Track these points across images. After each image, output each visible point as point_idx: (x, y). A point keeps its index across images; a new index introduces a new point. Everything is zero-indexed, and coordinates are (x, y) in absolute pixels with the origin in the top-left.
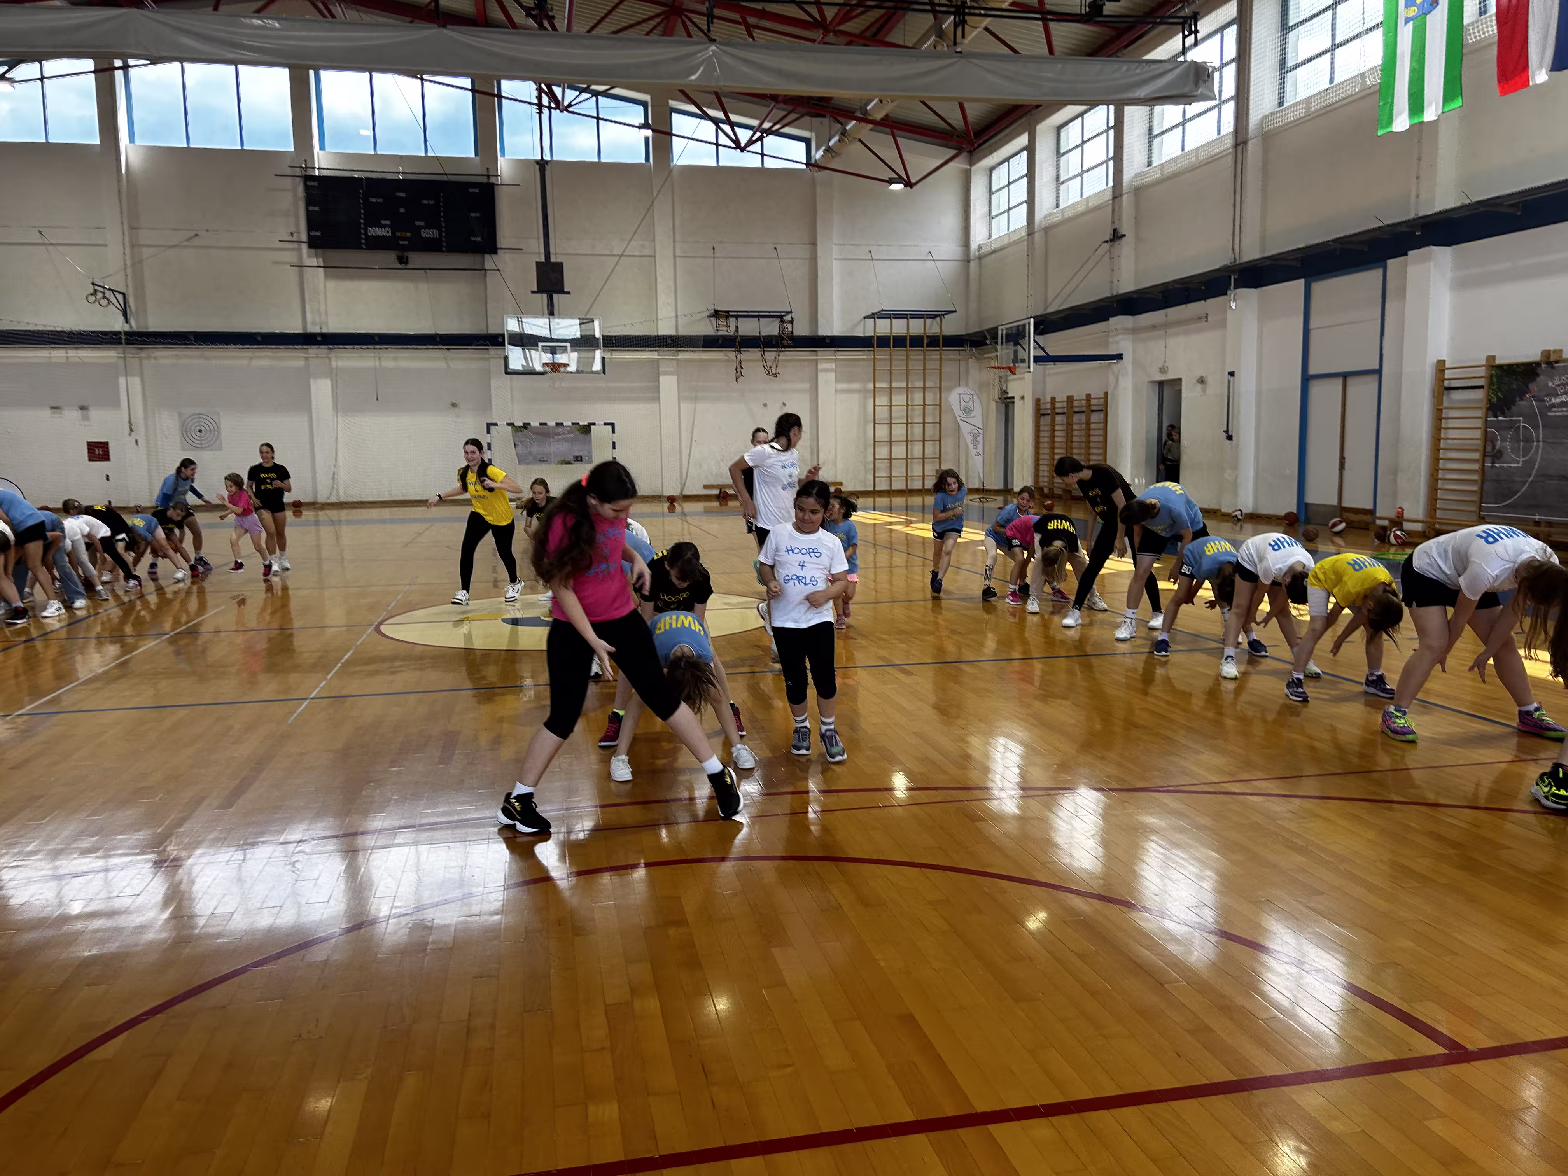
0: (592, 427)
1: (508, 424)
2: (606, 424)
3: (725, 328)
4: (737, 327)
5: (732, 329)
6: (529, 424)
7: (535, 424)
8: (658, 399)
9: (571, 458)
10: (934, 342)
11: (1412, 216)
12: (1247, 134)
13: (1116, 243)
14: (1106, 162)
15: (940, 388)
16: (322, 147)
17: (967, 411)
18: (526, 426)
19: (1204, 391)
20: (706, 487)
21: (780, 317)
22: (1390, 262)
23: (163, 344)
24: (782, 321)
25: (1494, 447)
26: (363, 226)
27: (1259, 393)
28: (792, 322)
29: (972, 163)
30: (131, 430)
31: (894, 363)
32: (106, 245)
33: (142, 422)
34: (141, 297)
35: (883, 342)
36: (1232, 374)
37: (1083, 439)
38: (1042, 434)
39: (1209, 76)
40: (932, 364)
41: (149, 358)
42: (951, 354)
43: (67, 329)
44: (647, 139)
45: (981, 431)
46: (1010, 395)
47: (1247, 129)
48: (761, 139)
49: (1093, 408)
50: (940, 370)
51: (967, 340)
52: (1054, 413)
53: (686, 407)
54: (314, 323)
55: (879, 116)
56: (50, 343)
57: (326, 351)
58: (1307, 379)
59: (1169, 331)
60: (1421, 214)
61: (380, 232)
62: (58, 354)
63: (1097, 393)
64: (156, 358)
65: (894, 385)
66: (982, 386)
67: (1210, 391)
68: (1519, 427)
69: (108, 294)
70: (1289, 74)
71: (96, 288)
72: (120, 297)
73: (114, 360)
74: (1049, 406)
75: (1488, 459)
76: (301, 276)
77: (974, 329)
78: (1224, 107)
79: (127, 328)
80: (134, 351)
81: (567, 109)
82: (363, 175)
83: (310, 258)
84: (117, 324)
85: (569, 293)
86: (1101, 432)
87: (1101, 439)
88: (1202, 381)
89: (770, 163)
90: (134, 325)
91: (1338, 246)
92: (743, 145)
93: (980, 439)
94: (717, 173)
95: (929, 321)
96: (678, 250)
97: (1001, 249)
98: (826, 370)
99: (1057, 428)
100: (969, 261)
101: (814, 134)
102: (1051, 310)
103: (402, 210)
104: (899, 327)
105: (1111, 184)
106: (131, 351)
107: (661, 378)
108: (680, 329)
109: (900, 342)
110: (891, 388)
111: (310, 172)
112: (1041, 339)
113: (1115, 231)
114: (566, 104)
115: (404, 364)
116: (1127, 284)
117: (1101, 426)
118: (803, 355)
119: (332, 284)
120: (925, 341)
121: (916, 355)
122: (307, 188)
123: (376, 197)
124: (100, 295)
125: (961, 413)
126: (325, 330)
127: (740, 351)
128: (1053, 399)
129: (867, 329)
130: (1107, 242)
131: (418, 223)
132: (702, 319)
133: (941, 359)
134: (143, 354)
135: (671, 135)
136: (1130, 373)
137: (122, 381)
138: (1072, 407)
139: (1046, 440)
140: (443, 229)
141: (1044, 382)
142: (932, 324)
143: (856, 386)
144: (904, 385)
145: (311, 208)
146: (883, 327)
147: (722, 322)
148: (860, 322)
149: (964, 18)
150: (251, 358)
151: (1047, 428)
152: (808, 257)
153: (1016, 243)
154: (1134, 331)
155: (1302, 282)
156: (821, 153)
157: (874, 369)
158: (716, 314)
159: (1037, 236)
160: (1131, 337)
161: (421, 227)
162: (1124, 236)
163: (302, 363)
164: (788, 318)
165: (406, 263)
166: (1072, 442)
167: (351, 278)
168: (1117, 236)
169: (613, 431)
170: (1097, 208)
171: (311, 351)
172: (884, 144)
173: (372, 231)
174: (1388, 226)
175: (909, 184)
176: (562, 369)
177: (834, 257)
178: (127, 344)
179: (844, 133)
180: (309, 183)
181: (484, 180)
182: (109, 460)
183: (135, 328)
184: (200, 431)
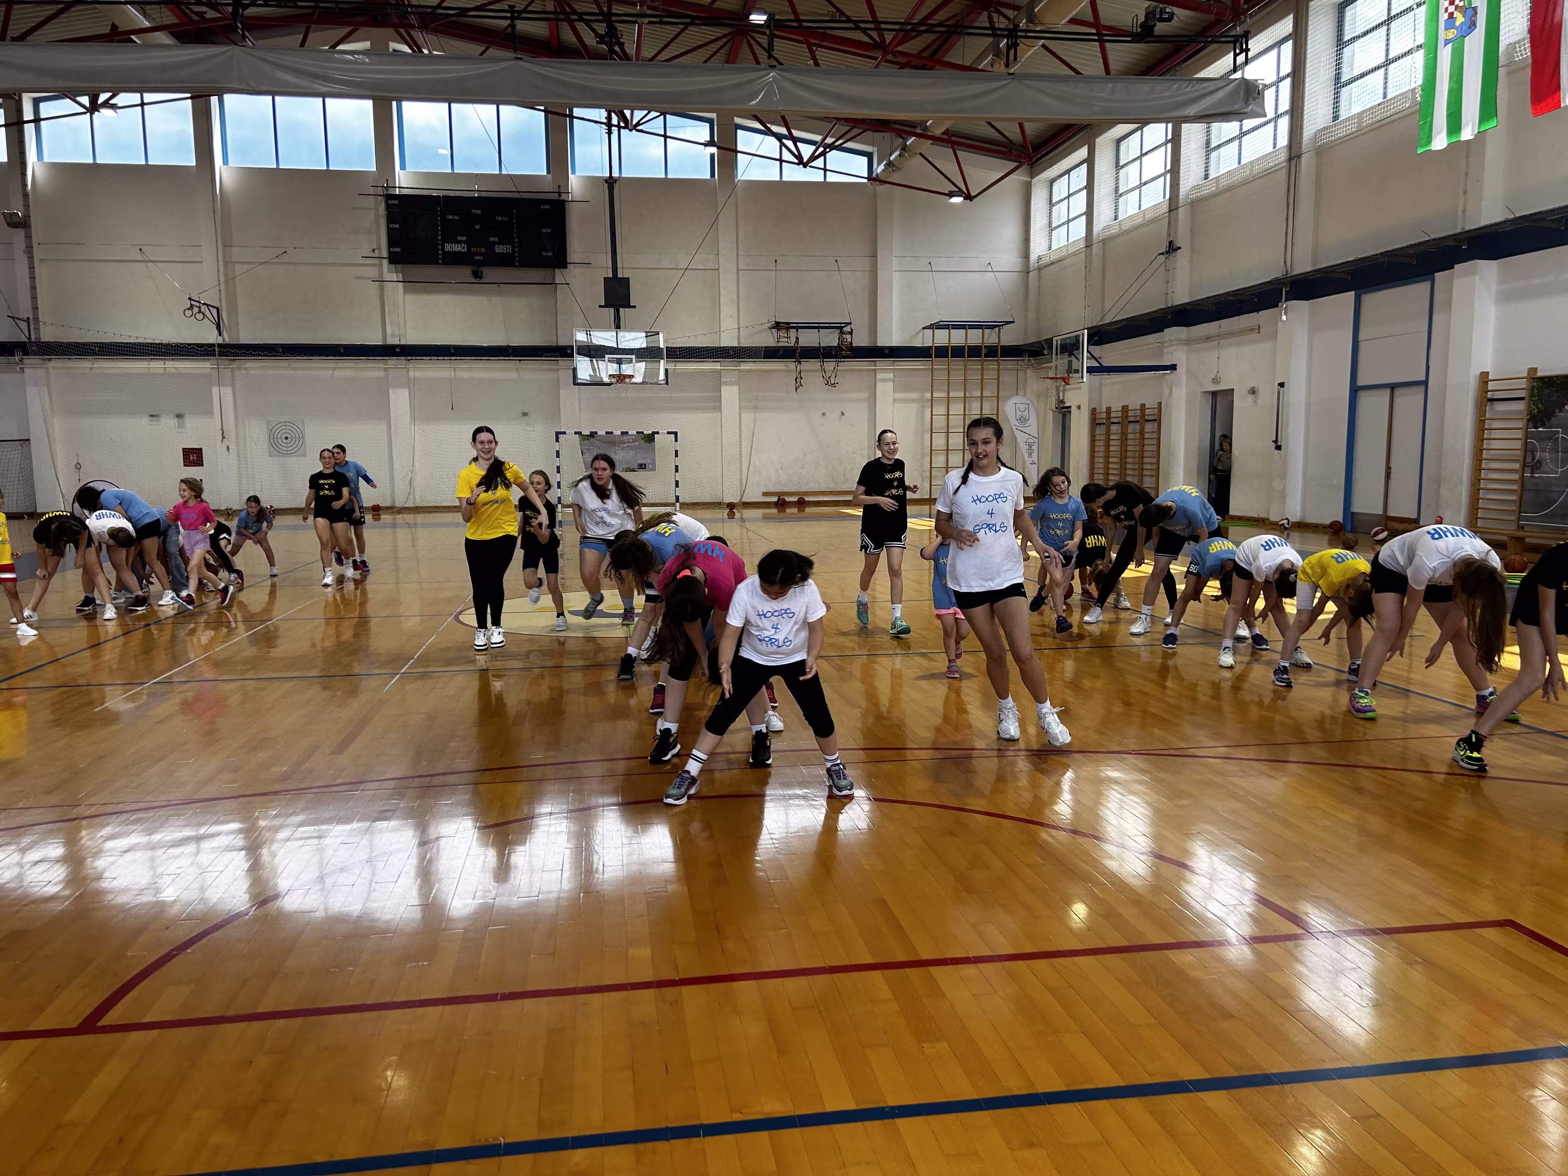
0: (656, 436)
1: (576, 433)
2: (669, 433)
3: (786, 340)
4: (797, 338)
5: (793, 340)
6: (596, 433)
7: (601, 432)
8: (719, 408)
9: (635, 466)
10: (992, 352)
11: (1459, 230)
12: (1300, 148)
13: (1172, 255)
14: (1164, 174)
15: (998, 397)
16: (403, 167)
17: (1023, 420)
18: (593, 434)
19: (1255, 402)
20: (765, 494)
21: (840, 328)
22: (1438, 276)
23: (254, 355)
24: (842, 332)
25: (1534, 457)
26: (440, 242)
27: (1308, 404)
28: (851, 333)
29: (1032, 176)
30: (224, 438)
31: (951, 373)
32: (201, 262)
33: (234, 429)
34: (233, 311)
35: (942, 352)
36: (1282, 385)
37: (1137, 448)
38: (1097, 443)
39: (1259, 93)
40: (991, 374)
41: (239, 368)
42: (1009, 364)
43: (165, 341)
44: (712, 156)
45: (1036, 440)
46: (1066, 405)
47: (1301, 143)
48: (823, 154)
49: (1147, 418)
50: (998, 379)
51: (1025, 351)
52: (1109, 422)
53: (747, 416)
54: (393, 336)
55: (938, 132)
56: (149, 355)
57: (405, 362)
58: (1355, 390)
59: (1223, 342)
60: (1467, 228)
61: (457, 248)
62: (156, 365)
63: (1151, 403)
64: (246, 369)
65: (951, 394)
66: (1041, 395)
67: (1260, 402)
68: (1557, 439)
69: (203, 308)
70: (1344, 90)
71: (193, 303)
72: (214, 311)
73: (208, 371)
74: (1104, 415)
75: (1528, 469)
76: (382, 289)
77: (1033, 339)
78: (1280, 121)
79: (220, 340)
80: (226, 362)
81: (635, 127)
82: (441, 194)
83: (390, 274)
84: (211, 337)
85: (635, 307)
86: (1155, 442)
87: (1155, 448)
88: (1253, 391)
89: (832, 178)
90: (227, 338)
91: (1386, 259)
92: (805, 161)
93: (1035, 447)
94: (780, 186)
95: (987, 331)
96: (740, 263)
97: (1059, 261)
98: (884, 380)
99: (1112, 437)
100: (1028, 272)
101: (875, 149)
102: (1107, 320)
103: (477, 227)
104: (958, 338)
105: (1168, 197)
106: (224, 361)
107: (723, 388)
108: (742, 340)
109: (958, 352)
110: (948, 397)
111: (391, 191)
112: (1096, 350)
113: (1171, 243)
114: (634, 123)
115: (476, 374)
116: (1182, 296)
117: (1155, 435)
118: (862, 365)
119: (410, 298)
120: (984, 351)
121: (974, 365)
122: (388, 207)
123: (453, 215)
124: (196, 310)
125: (1016, 423)
126: (403, 342)
127: (799, 362)
128: (1109, 409)
129: (925, 340)
130: (1162, 254)
131: (491, 239)
132: (764, 330)
133: (998, 369)
134: (235, 365)
135: (736, 152)
136: (1184, 385)
137: (215, 390)
138: (1127, 417)
139: (1102, 449)
140: (516, 245)
141: (1101, 392)
142: (990, 334)
143: (915, 395)
144: (962, 394)
145: (391, 226)
146: (942, 338)
147: (783, 333)
148: (919, 332)
149: (1016, 41)
150: (334, 369)
151: (1102, 437)
152: (868, 269)
153: (1075, 254)
154: (1188, 342)
155: (1352, 294)
156: (882, 167)
157: (932, 380)
158: (777, 326)
159: (1095, 247)
160: (1185, 347)
161: (496, 243)
162: (1180, 248)
163: (382, 374)
164: (848, 329)
165: (481, 277)
166: (1126, 451)
167: (429, 292)
168: (1172, 248)
169: (676, 440)
170: (1153, 221)
171: (390, 362)
172: (944, 158)
173: (448, 247)
174: (1434, 239)
175: (968, 197)
176: (627, 380)
177: (894, 269)
178: (220, 355)
179: (904, 148)
180: (391, 202)
181: (555, 197)
182: (202, 465)
183: (227, 341)
184: (286, 438)
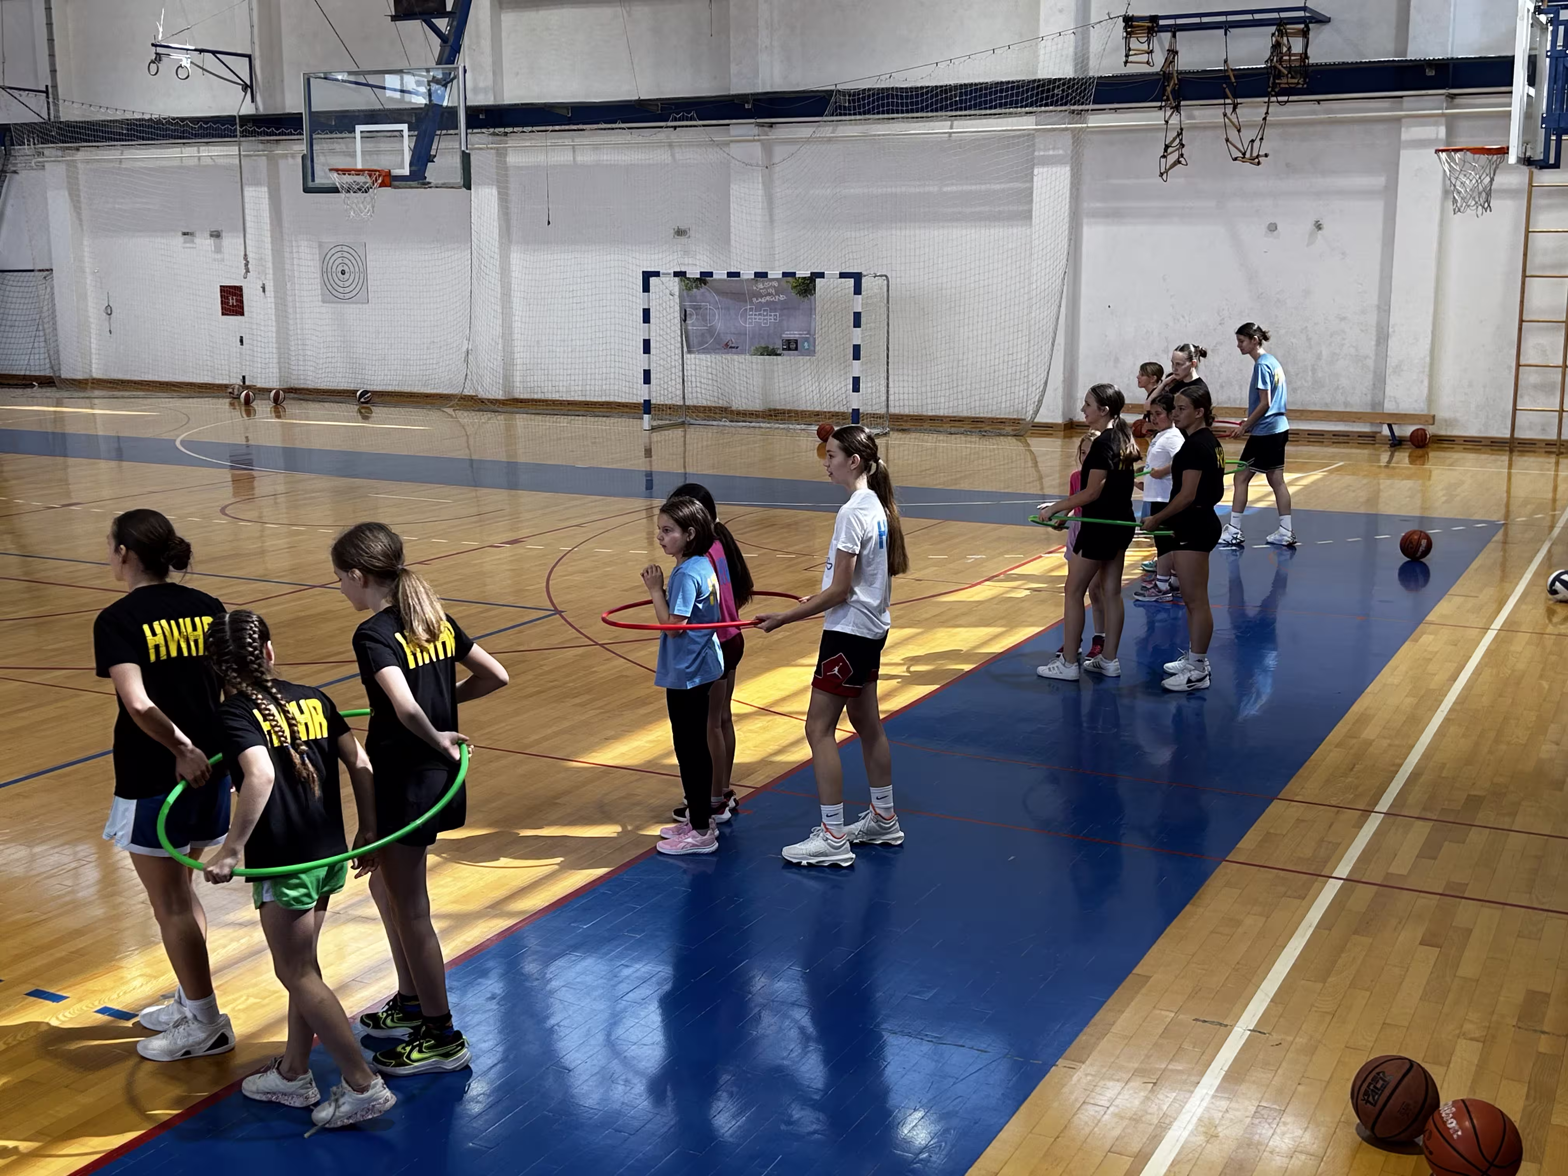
0: (818, 280)
1: (676, 274)
2: (843, 275)
3: (1144, 58)
4: (1171, 53)
5: (1163, 57)
6: (710, 274)
7: (720, 274)
9: (778, 345)
18: (705, 278)
21: (1277, 22)
24: (1285, 34)
28: (1305, 33)
33: (270, 256)
34: (274, 59)
57: (493, 138)
79: (247, 109)
80: (254, 146)
84: (238, 105)
90: (261, 106)
98: (1421, 144)
107: (1036, 173)
118: (1374, 107)
126: (488, 102)
127: (1178, 108)
137: (248, 193)
147: (1140, 43)
158: (1129, 26)
164: (1302, 24)
169: (858, 291)
178: (241, 136)
182: (242, 314)
183: (262, 111)
184: (343, 272)
